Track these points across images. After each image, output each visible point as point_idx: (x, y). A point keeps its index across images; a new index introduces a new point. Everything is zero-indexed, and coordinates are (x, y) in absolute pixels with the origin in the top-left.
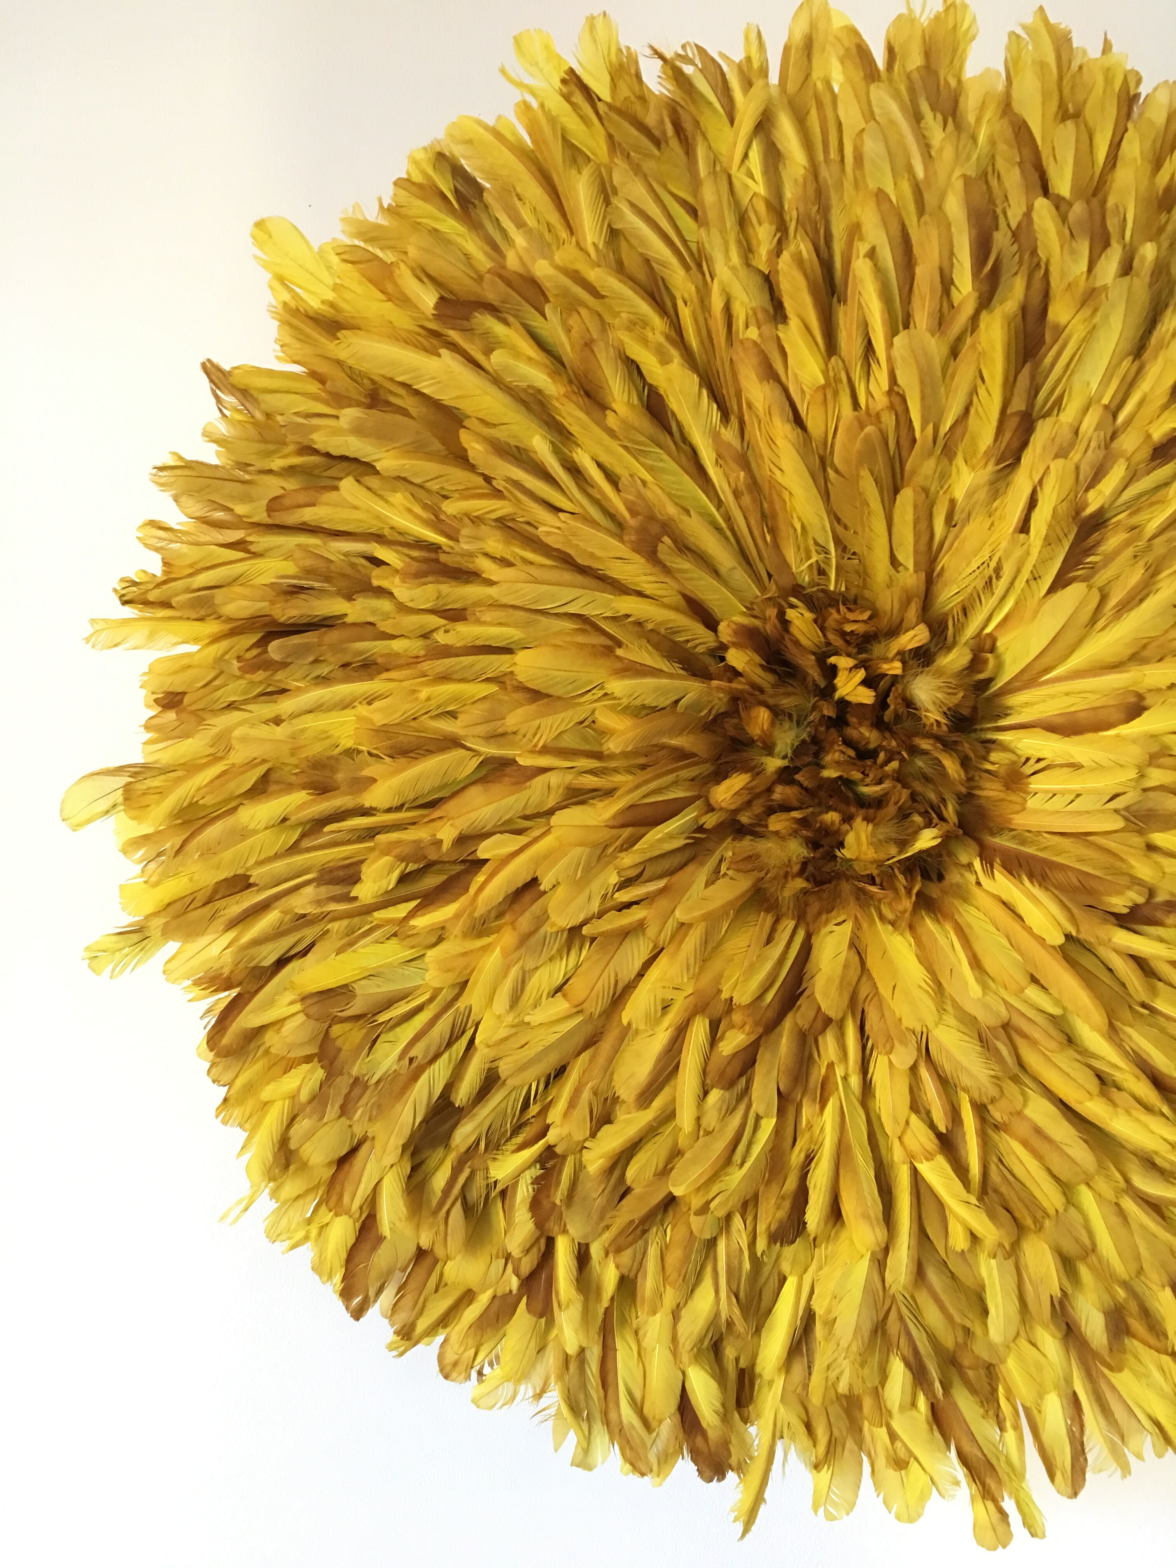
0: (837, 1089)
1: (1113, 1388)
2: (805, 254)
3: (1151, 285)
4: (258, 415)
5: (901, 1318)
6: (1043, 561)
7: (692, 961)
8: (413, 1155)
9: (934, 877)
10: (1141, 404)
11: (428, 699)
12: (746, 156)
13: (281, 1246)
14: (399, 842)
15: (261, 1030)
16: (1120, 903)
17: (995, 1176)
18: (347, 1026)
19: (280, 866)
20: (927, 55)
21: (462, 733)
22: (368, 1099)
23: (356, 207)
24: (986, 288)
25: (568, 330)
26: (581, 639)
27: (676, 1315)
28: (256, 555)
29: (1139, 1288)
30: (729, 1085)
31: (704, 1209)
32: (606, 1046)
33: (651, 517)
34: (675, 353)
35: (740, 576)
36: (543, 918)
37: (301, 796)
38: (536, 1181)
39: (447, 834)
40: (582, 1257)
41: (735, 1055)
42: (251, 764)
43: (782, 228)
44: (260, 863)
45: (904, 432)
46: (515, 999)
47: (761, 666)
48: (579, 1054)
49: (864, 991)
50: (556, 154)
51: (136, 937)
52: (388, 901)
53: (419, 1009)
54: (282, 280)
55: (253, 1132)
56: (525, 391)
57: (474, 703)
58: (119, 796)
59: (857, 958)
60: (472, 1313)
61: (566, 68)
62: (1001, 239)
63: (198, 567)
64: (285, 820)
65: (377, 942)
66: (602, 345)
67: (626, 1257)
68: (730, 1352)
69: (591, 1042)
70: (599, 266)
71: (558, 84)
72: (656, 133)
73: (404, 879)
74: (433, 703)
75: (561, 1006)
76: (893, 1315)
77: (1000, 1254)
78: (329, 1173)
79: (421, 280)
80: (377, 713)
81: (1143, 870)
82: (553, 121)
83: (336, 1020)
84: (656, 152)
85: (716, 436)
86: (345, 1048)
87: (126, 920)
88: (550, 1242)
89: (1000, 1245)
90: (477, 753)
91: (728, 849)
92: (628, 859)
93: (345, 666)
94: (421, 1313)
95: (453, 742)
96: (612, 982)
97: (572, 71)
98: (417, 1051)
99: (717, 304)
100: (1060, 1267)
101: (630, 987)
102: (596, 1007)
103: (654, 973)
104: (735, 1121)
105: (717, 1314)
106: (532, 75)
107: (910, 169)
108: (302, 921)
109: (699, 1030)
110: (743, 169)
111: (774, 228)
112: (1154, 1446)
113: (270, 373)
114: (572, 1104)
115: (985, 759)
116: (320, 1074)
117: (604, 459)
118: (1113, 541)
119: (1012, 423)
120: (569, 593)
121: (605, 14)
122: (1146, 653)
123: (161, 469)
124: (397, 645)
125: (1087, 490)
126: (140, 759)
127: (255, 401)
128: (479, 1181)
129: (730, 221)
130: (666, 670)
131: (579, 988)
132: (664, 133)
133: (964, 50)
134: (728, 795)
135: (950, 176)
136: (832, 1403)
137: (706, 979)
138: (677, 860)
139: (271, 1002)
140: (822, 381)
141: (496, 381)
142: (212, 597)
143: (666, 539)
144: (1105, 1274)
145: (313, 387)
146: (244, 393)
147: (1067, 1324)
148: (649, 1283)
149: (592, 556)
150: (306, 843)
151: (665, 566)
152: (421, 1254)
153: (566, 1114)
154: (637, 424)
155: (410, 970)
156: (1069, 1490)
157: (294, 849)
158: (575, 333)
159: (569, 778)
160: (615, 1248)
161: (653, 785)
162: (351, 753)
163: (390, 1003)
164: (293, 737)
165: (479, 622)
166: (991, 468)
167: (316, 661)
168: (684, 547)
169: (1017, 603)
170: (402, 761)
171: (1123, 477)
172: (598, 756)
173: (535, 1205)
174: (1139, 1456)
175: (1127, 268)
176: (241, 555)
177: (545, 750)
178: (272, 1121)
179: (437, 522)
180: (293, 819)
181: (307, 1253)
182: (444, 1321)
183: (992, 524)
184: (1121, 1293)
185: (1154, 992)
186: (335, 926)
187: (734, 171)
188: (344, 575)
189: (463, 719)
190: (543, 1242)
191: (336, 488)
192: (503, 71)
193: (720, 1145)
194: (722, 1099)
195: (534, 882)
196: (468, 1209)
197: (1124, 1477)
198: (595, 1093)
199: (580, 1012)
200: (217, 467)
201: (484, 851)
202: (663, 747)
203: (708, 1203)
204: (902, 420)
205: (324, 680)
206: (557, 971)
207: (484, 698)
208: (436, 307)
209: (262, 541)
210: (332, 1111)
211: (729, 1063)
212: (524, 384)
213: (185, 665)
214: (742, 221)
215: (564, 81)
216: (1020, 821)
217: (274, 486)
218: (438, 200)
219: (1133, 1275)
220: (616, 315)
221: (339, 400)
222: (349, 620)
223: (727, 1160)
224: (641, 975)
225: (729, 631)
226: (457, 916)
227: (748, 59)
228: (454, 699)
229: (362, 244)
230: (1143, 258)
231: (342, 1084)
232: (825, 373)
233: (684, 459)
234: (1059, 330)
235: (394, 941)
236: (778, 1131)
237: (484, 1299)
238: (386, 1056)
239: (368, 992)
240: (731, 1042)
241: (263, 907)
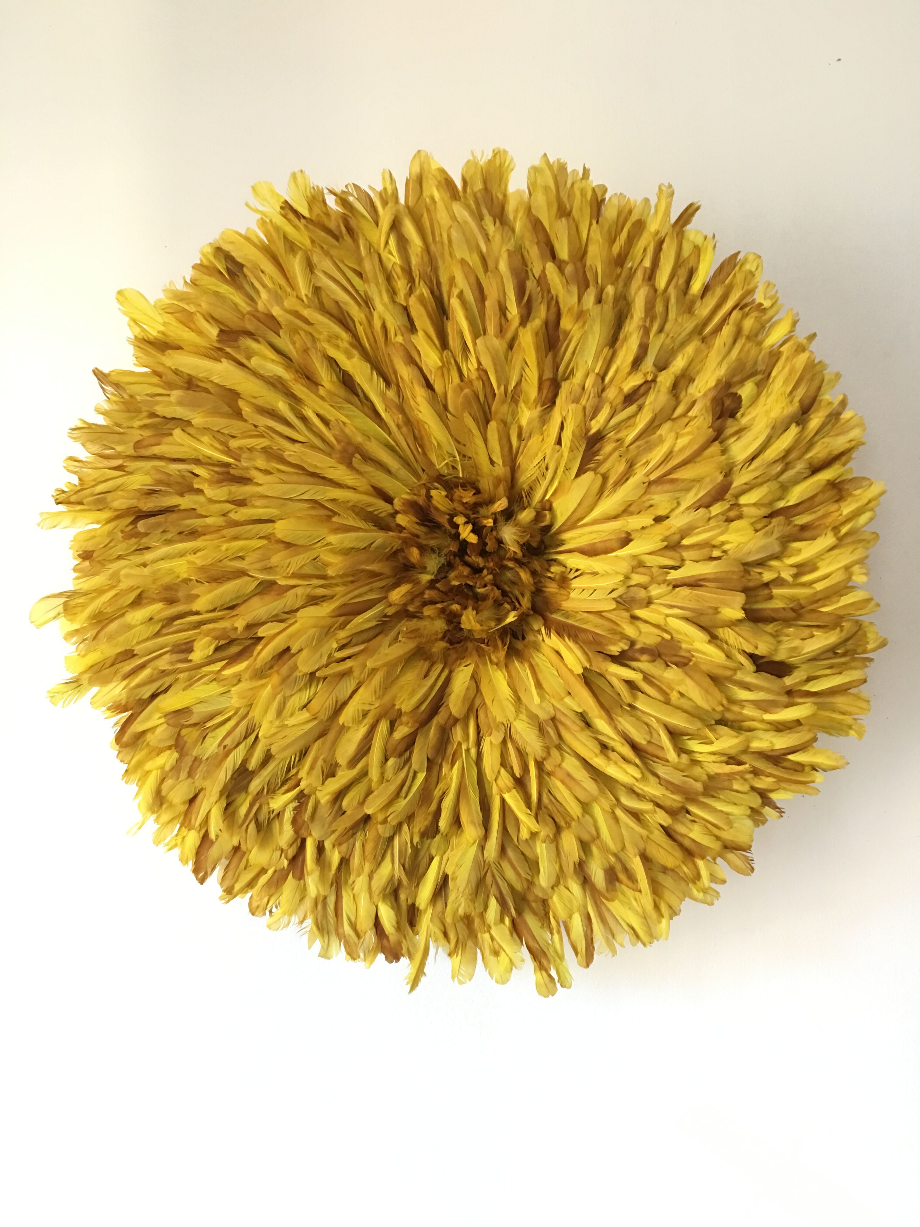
0: (462, 756)
1: (608, 910)
2: (425, 294)
3: (613, 308)
4: (126, 396)
5: (493, 876)
6: (570, 460)
7: (378, 689)
8: (228, 797)
9: (520, 638)
10: (617, 371)
11: (227, 550)
12: (387, 243)
13: (162, 848)
14: (214, 629)
15: (144, 733)
16: (614, 649)
17: (545, 800)
18: (190, 729)
19: (150, 644)
20: (485, 182)
21: (247, 567)
22: (202, 768)
23: (171, 283)
24: (525, 312)
25: (294, 343)
26: (313, 512)
27: (371, 877)
28: (130, 473)
29: (622, 855)
30: (400, 755)
31: (385, 821)
32: (331, 736)
33: (349, 443)
34: (355, 352)
35: (404, 473)
36: (295, 668)
37: (159, 606)
38: (295, 809)
39: (240, 624)
40: (320, 849)
41: (403, 739)
42: (132, 589)
43: (411, 280)
44: (139, 643)
45: (488, 390)
46: (280, 713)
47: (417, 523)
48: (316, 741)
49: (478, 702)
50: (280, 248)
51: (75, 685)
52: (210, 661)
53: (229, 719)
54: (135, 321)
55: (140, 788)
56: (272, 377)
57: (254, 550)
58: (60, 609)
59: (475, 685)
60: (263, 879)
61: (283, 200)
62: (531, 285)
63: (99, 480)
64: (151, 619)
65: (205, 684)
66: (313, 351)
67: (344, 847)
68: (402, 896)
69: (322, 734)
70: (309, 307)
71: (279, 209)
72: (336, 233)
73: (217, 649)
74: (230, 553)
75: (305, 715)
76: (489, 874)
77: (547, 841)
78: (184, 808)
79: (208, 321)
80: (198, 560)
81: (630, 631)
82: (277, 229)
83: (184, 726)
84: (337, 244)
85: (383, 396)
86: (189, 741)
87: (69, 675)
88: (304, 841)
89: (548, 836)
90: (257, 579)
91: (405, 626)
92: (342, 634)
93: (180, 533)
94: (237, 881)
95: (242, 573)
96: (334, 702)
97: (286, 202)
98: (227, 742)
99: (377, 324)
100: (580, 847)
101: (345, 704)
102: (324, 716)
103: (357, 697)
104: (402, 774)
105: (393, 876)
106: (263, 206)
107: (478, 246)
108: (164, 673)
109: (383, 726)
110: (387, 250)
111: (406, 282)
112: (630, 940)
113: (131, 373)
114: (312, 768)
115: (548, 570)
116: (176, 755)
117: (322, 412)
118: (608, 448)
119: (546, 385)
120: (304, 488)
121: (302, 171)
122: (632, 509)
123: (73, 429)
124: (209, 521)
125: (591, 420)
126: (71, 588)
127: (124, 390)
128: (265, 810)
129: (381, 279)
130: (362, 527)
131: (315, 705)
132: (341, 232)
133: (507, 178)
134: (399, 596)
135: (500, 252)
136: (458, 922)
137: (387, 698)
138: (372, 633)
139: (149, 718)
140: (440, 364)
141: (255, 374)
142: (105, 499)
143: (357, 455)
144: (605, 849)
145: (156, 380)
146: (117, 386)
147: (585, 877)
148: (356, 861)
149: (316, 467)
150: (165, 631)
151: (357, 470)
152: (237, 849)
153: (309, 773)
154: (337, 393)
155: (221, 699)
156: (585, 964)
157: (158, 634)
158: (297, 345)
159: (308, 590)
160: (337, 844)
161: (356, 592)
162: (187, 581)
163: (211, 717)
164: (154, 573)
165: (254, 507)
166: (539, 409)
167: (164, 532)
168: (368, 458)
169: (560, 483)
170: (214, 584)
171: (609, 413)
172: (324, 577)
173: (294, 822)
174: (622, 945)
175: (599, 300)
176: (121, 473)
177: (294, 576)
178: (151, 781)
179: (228, 452)
180: (156, 618)
181: (177, 852)
182: (251, 885)
183: (543, 439)
184: (613, 859)
185: (635, 697)
186: (181, 676)
187: (381, 251)
188: (177, 483)
189: (248, 560)
190: (299, 841)
191: (171, 434)
192: (247, 205)
193: (392, 788)
194: (396, 762)
195: (288, 649)
196: (258, 825)
197: (613, 956)
198: (325, 761)
199: (315, 718)
200: (104, 426)
201: (261, 632)
202: (363, 571)
203: (387, 818)
204: (486, 383)
205: (169, 542)
206: (305, 696)
207: (259, 548)
208: (218, 336)
209: (132, 465)
210: (183, 775)
211: (399, 743)
212: (271, 374)
213: (92, 536)
214: (389, 278)
215: (282, 208)
216: (566, 605)
217: (137, 435)
218: (218, 275)
219: (619, 850)
220: (320, 333)
221: (170, 386)
222: (182, 507)
223: (397, 795)
224: (351, 697)
225: (400, 503)
226: (247, 668)
227: (385, 189)
228: (241, 549)
229: (176, 302)
230: (608, 294)
231: (188, 760)
232: (442, 360)
233: (366, 409)
234: (567, 333)
235: (214, 683)
236: (426, 779)
237: (270, 872)
238: (212, 745)
239: (200, 711)
240: (401, 732)
241: (142, 666)
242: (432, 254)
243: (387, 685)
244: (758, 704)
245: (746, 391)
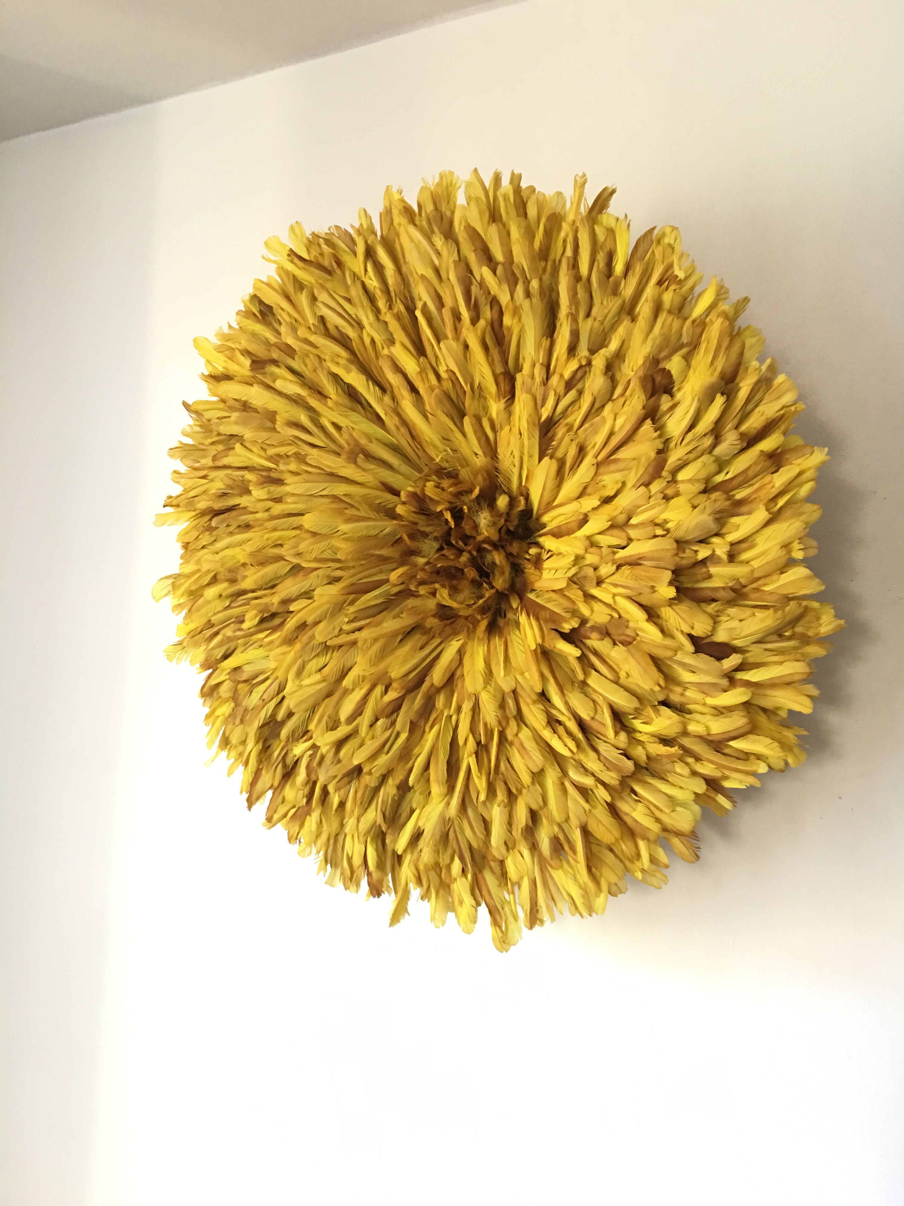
0: (441, 722)
1: (552, 877)
2: (402, 310)
3: (542, 300)
4: (205, 421)
5: (455, 832)
6: (531, 447)
7: (373, 659)
8: (265, 741)
9: (503, 615)
10: (557, 360)
11: (267, 539)
12: (366, 270)
14: (259, 604)
15: (217, 685)
16: (567, 627)
17: (502, 767)
18: (243, 685)
19: (221, 616)
20: (435, 204)
21: (284, 554)
22: (248, 717)
23: (220, 328)
24: (474, 314)
25: (306, 365)
26: (334, 506)
27: (359, 819)
28: (212, 481)
29: (564, 826)
30: (388, 717)
31: (372, 772)
32: (336, 696)
33: (357, 444)
34: (353, 367)
35: (405, 468)
36: (313, 637)
37: (225, 585)
38: (309, 756)
39: (276, 600)
40: (325, 791)
41: (391, 702)
42: (208, 571)
43: (389, 300)
44: (214, 614)
45: (458, 388)
46: (300, 674)
47: (414, 512)
48: (324, 699)
49: (458, 673)
50: (290, 289)
51: (180, 647)
52: (257, 630)
53: (267, 679)
54: (208, 362)
55: (211, 729)
56: (293, 395)
57: (290, 539)
58: (170, 588)
59: (459, 658)
61: (288, 249)
62: (475, 290)
63: (193, 487)
64: (220, 596)
65: (255, 648)
66: (320, 369)
67: (342, 792)
70: (316, 333)
71: (286, 257)
72: (329, 268)
73: (261, 621)
74: (270, 542)
75: (318, 677)
76: (451, 831)
77: (502, 805)
78: (242, 748)
79: (243, 355)
80: (249, 548)
81: (585, 610)
82: (287, 273)
83: (239, 682)
84: (330, 278)
85: (381, 401)
86: (242, 694)
87: (177, 639)
88: (314, 783)
89: (503, 801)
90: (292, 563)
92: (352, 610)
93: (239, 526)
94: (275, 812)
95: (280, 558)
96: (342, 667)
97: (291, 250)
98: (265, 697)
99: (367, 341)
100: (529, 815)
102: (332, 679)
104: (388, 733)
105: (376, 822)
106: (275, 256)
107: (432, 262)
108: (229, 639)
109: (379, 690)
110: (367, 276)
111: (385, 301)
112: (569, 910)
113: (207, 402)
114: (319, 722)
115: (528, 553)
116: (233, 705)
117: (335, 420)
118: (560, 433)
119: (501, 379)
120: (323, 485)
121: (297, 222)
122: (589, 491)
123: (171, 449)
124: (258, 516)
125: (542, 408)
126: (177, 571)
127: (202, 415)
128: (290, 755)
129: (365, 301)
130: (373, 517)
131: (327, 669)
132: (332, 267)
134: (396, 578)
135: (448, 262)
136: (430, 870)
137: (382, 666)
138: (376, 610)
139: (222, 673)
140: (418, 370)
141: (280, 393)
142: (193, 501)
143: (361, 456)
144: (551, 820)
145: (222, 405)
146: (197, 412)
147: (534, 844)
148: (349, 805)
149: (330, 467)
150: (233, 605)
151: (362, 468)
153: (317, 726)
154: (342, 402)
155: (264, 661)
156: (529, 926)
157: (228, 608)
158: (309, 367)
159: (329, 572)
160: (337, 789)
161: (366, 573)
162: (244, 565)
163: (256, 676)
164: (222, 559)
165: (287, 503)
166: (503, 401)
167: (228, 526)
168: (371, 458)
169: (528, 470)
170: (261, 567)
171: (554, 400)
172: (338, 561)
173: (308, 767)
174: (561, 913)
175: (528, 294)
176: (206, 481)
177: (317, 560)
178: (219, 726)
179: (270, 459)
180: (224, 594)
182: (282, 818)
183: (511, 430)
184: (556, 829)
185: (586, 674)
186: (240, 641)
187: (364, 279)
188: (238, 486)
189: (286, 547)
190: (311, 783)
191: (233, 448)
192: (263, 257)
193: (377, 743)
194: (384, 723)
197: (552, 922)
198: (329, 717)
199: (324, 681)
200: (192, 445)
201: (291, 607)
202: (373, 555)
203: (371, 770)
204: (456, 382)
205: (231, 534)
207: (294, 537)
208: (251, 366)
209: (213, 474)
210: (238, 721)
211: (387, 705)
212: (292, 393)
213: (188, 531)
214: (372, 300)
215: (289, 255)
216: (538, 585)
217: (213, 450)
218: (253, 317)
219: (563, 820)
220: (326, 354)
221: (232, 409)
222: (241, 506)
223: (382, 750)
225: (405, 495)
226: (279, 637)
227: (361, 225)
228: (280, 538)
229: (225, 343)
230: (533, 287)
232: (419, 365)
233: (369, 415)
234: (509, 329)
235: (261, 648)
236: (408, 739)
238: (254, 699)
239: (248, 670)
240: (392, 695)
241: (217, 634)
242: (404, 274)
243: (383, 654)
244: (702, 688)
245: (674, 365)
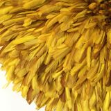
7: (88, 36)
13: (16, 92)
15: (8, 52)
18: (24, 51)
19: (9, 22)
22: (29, 64)
27: (89, 100)
30: (96, 59)
31: (93, 81)
32: (73, 52)
36: (60, 29)
37: (12, 7)
38: (61, 78)
39: (40, 14)
40: (71, 91)
46: (55, 44)
48: (68, 54)
52: (30, 27)
55: (7, 71)
60: (51, 102)
64: (9, 12)
67: (79, 90)
68: (98, 107)
69: (70, 52)
73: (33, 23)
75: (64, 45)
78: (22, 79)
83: (22, 50)
86: (24, 55)
88: (64, 89)
91: (91, 18)
92: (75, 18)
98: (38, 55)
101: (76, 42)
103: (81, 39)
108: (14, 32)
109: (89, 49)
114: (67, 63)
116: (19, 60)
128: (51, 78)
131: (67, 42)
137: (90, 40)
139: (9, 48)
152: (41, 92)
157: (11, 18)
160: (77, 89)
163: (31, 47)
173: (61, 82)
178: (11, 70)
181: (20, 93)
182: (46, 103)
186: (20, 33)
193: (95, 69)
195: (57, 23)
196: (49, 83)
201: (48, 17)
206: (63, 39)
210: (22, 67)
211: (95, 55)
223: (97, 72)
224: (78, 40)
231: (24, 62)
235: (32, 35)
236: (105, 66)
237: (53, 99)
238: (32, 56)
239: (27, 44)
240: (96, 51)
241: (6, 30)
243: (90, 35)
